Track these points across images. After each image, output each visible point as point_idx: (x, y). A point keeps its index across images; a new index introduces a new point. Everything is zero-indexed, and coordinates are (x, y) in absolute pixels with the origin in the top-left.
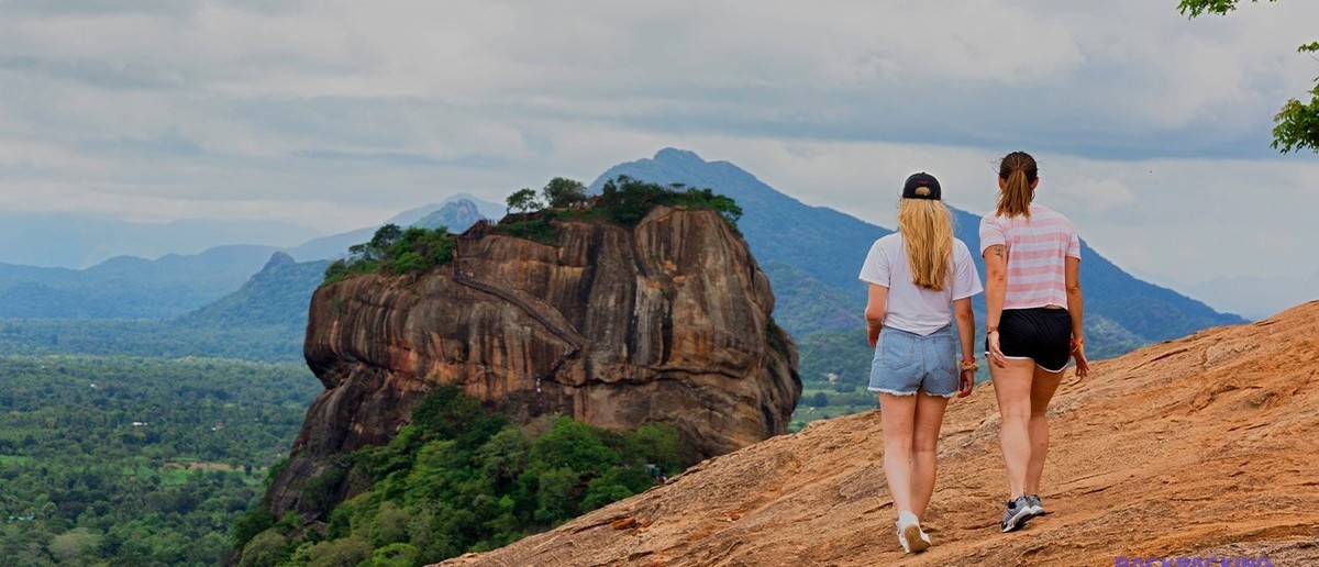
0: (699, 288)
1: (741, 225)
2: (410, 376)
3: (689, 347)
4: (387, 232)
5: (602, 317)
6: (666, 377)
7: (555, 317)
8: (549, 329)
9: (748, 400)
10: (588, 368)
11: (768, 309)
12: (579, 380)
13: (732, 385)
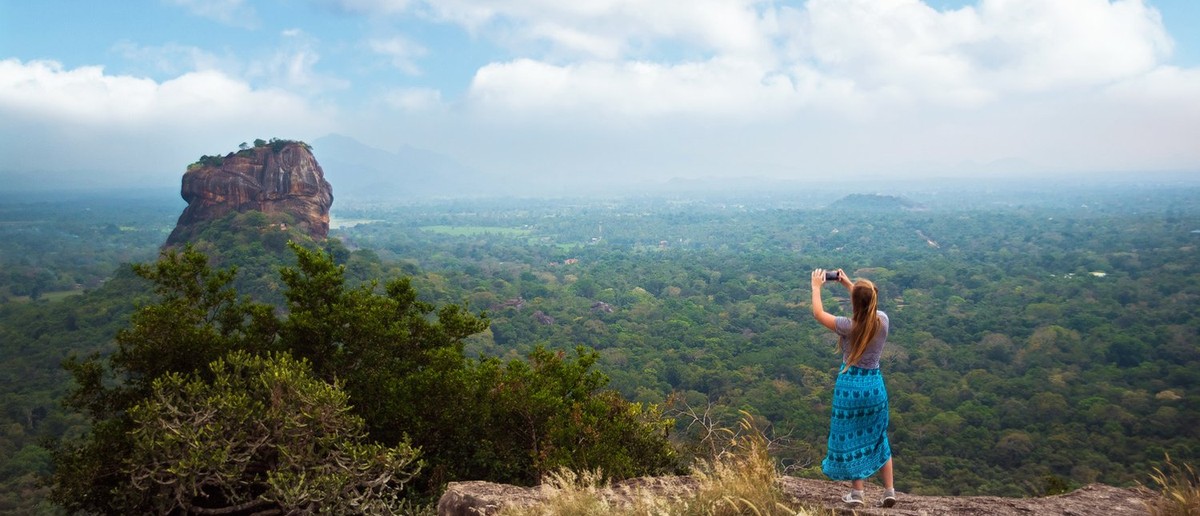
0: (298, 171)
1: (312, 151)
2: (211, 200)
3: (296, 188)
4: (204, 157)
5: (268, 180)
6: (289, 197)
7: (254, 181)
8: (253, 185)
9: (315, 203)
10: (265, 196)
11: (321, 175)
12: (262, 199)
13: (310, 199)
